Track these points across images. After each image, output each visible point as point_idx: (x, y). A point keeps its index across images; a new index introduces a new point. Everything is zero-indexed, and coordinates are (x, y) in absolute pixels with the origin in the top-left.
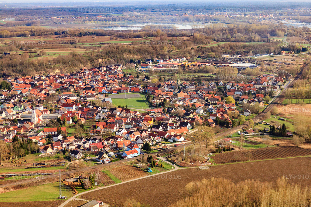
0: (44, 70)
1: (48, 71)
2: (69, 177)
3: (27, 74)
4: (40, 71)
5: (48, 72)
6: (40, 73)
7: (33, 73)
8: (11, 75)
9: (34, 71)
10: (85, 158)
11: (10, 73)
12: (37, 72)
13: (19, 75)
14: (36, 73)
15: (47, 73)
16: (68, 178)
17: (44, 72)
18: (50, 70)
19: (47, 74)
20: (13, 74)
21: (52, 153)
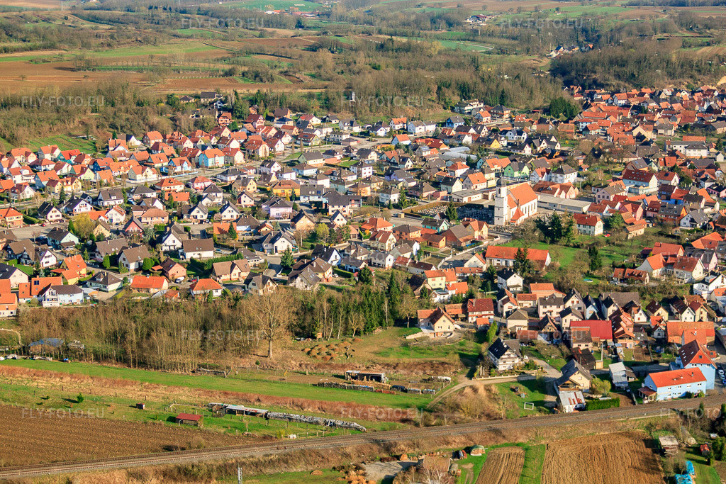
0: (691, 77)
1: (699, 80)
2: (385, 455)
3: (646, 84)
4: (681, 80)
5: (699, 82)
6: (680, 83)
7: (662, 82)
8: (607, 85)
9: (663, 79)
10: (526, 372)
11: (608, 80)
12: (673, 81)
13: (627, 85)
14: (670, 84)
15: (697, 83)
16: (382, 460)
17: (689, 80)
18: (707, 78)
19: (697, 86)
20: (614, 83)
21: (451, 334)
